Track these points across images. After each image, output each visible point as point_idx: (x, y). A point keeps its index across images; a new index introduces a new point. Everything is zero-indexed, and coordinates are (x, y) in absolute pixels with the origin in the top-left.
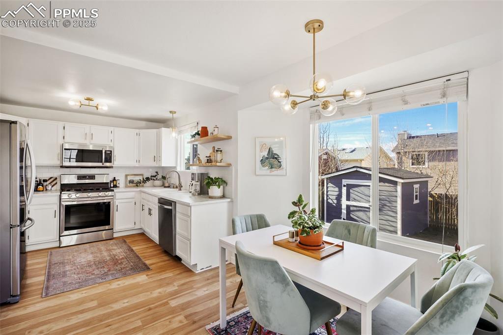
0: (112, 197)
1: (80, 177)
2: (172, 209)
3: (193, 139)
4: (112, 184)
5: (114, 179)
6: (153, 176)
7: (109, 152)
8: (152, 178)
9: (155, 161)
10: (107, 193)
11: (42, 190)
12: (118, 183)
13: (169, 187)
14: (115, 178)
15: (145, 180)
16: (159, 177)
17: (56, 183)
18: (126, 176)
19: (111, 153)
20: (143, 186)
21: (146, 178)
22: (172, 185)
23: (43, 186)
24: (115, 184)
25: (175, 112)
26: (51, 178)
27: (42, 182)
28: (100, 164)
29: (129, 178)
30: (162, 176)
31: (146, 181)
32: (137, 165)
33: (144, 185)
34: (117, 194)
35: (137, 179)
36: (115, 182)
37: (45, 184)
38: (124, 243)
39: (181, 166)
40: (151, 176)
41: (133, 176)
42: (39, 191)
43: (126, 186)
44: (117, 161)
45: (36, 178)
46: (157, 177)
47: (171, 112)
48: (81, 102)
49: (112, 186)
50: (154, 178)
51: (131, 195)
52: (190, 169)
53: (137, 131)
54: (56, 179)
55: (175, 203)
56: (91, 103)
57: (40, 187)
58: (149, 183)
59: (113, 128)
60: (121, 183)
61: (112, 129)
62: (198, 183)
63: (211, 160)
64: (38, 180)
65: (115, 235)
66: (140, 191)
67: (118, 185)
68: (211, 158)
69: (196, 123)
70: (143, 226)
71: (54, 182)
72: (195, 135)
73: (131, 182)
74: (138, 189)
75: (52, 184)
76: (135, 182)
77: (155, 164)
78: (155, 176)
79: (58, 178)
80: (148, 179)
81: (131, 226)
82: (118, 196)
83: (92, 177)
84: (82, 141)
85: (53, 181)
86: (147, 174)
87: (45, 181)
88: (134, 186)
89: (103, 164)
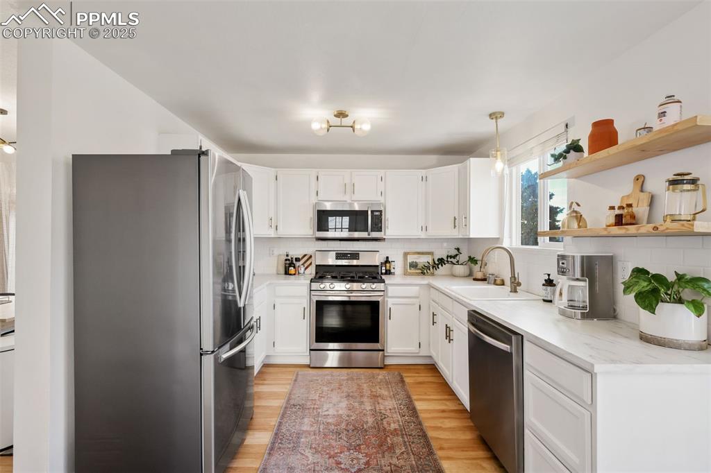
0: (382, 293)
1: (340, 256)
2: (511, 353)
3: (560, 164)
4: (384, 268)
5: (387, 261)
6: (451, 257)
7: (377, 213)
8: (449, 260)
9: (455, 227)
10: (374, 286)
11: (294, 273)
12: (392, 267)
13: (484, 280)
14: (387, 258)
15: (437, 262)
16: (463, 257)
17: (311, 264)
18: (406, 254)
19: (381, 215)
20: (433, 274)
21: (439, 260)
22: (492, 278)
23: (294, 267)
24: (388, 268)
25: (502, 115)
26: (305, 255)
27: (294, 262)
28: (364, 235)
29: (411, 259)
30: (470, 257)
31: (438, 265)
32: (423, 235)
33: (436, 272)
34: (389, 288)
35: (423, 260)
36: (388, 265)
37: (297, 264)
38: (400, 385)
39: (511, 237)
40: (448, 257)
41: (416, 256)
42: (291, 275)
43: (406, 274)
44: (392, 228)
45: (287, 256)
46: (458, 258)
47: (491, 116)
48: (328, 122)
49: (384, 271)
50: (452, 260)
51: (414, 290)
52: (536, 243)
53: (423, 172)
54: (311, 257)
55: (521, 337)
56: (346, 121)
57: (292, 270)
58: (443, 269)
59: (383, 171)
60: (398, 267)
61: (381, 173)
62: (582, 284)
63: (633, 216)
64: (289, 258)
65: (388, 362)
66: (428, 284)
67: (392, 271)
68: (635, 209)
69: (564, 125)
70: (434, 354)
71: (308, 263)
72: (567, 151)
73: (414, 265)
74: (425, 280)
75: (306, 265)
76: (420, 266)
77: (456, 234)
78: (454, 257)
79: (313, 256)
80: (441, 261)
81: (413, 349)
82: (392, 291)
83: (355, 255)
84: (341, 197)
85: (308, 260)
86: (441, 253)
87: (298, 260)
88: (418, 274)
89: (369, 235)
